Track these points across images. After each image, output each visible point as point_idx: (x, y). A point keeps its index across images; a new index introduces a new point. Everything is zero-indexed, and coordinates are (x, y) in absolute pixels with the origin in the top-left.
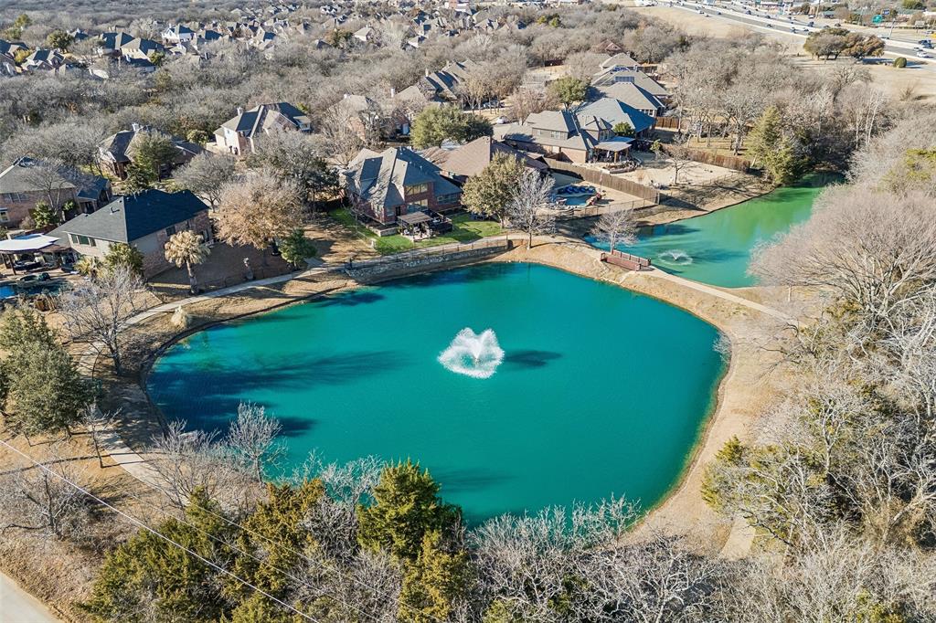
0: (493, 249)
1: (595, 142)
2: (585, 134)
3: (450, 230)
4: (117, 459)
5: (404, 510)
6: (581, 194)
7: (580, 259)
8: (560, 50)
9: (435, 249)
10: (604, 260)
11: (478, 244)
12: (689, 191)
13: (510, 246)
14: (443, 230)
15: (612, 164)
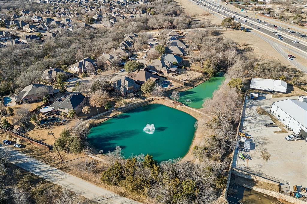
0: (149, 101)
1: (169, 68)
2: (167, 66)
3: (139, 97)
4: (91, 157)
5: (150, 161)
6: (167, 83)
7: (168, 103)
8: (156, 26)
9: (136, 102)
10: (173, 103)
11: (146, 100)
12: (191, 81)
13: (153, 100)
14: (137, 97)
15: (173, 74)
